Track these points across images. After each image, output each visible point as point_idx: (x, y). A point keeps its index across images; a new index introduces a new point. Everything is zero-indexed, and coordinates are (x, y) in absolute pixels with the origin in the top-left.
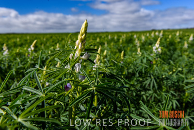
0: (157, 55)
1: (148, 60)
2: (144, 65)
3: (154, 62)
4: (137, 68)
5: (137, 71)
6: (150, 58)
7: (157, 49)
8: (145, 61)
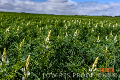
0: (76, 38)
1: (71, 40)
2: (69, 43)
3: (74, 41)
4: (66, 44)
5: (65, 46)
6: (72, 39)
7: (76, 34)
8: (70, 40)
